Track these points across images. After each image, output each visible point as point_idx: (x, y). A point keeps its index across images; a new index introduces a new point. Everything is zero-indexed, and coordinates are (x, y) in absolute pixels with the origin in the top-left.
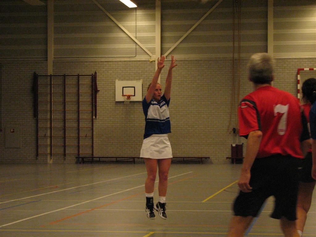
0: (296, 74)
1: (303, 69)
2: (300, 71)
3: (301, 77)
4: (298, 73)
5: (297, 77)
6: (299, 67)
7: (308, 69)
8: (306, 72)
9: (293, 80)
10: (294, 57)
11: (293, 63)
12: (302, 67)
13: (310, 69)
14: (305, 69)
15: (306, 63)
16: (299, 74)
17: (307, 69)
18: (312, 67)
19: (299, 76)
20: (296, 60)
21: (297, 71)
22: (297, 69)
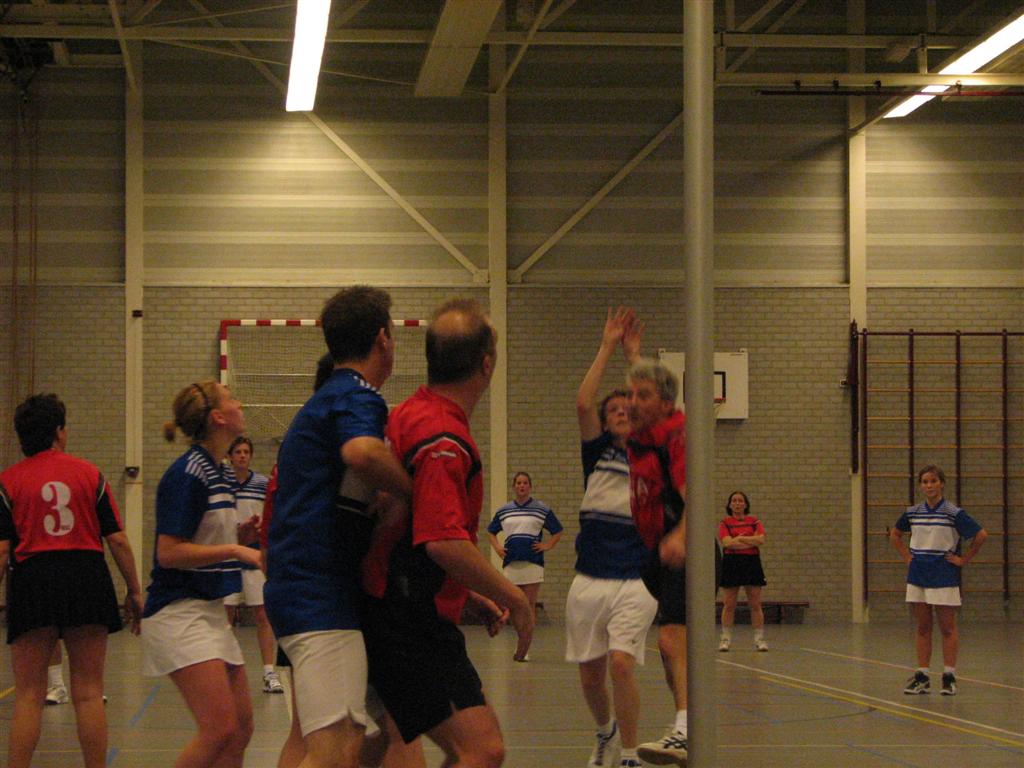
0: (214, 336)
1: (238, 323)
2: (227, 327)
3: (232, 347)
4: (222, 335)
5: (219, 346)
6: (226, 317)
7: (253, 322)
8: (247, 330)
9: (206, 356)
10: (210, 283)
11: (207, 302)
12: (233, 316)
13: (260, 323)
14: (244, 322)
15: (248, 301)
16: (225, 338)
17: (249, 322)
18: (264, 317)
19: (224, 343)
20: (216, 294)
21: (217, 329)
22: (218, 323)
